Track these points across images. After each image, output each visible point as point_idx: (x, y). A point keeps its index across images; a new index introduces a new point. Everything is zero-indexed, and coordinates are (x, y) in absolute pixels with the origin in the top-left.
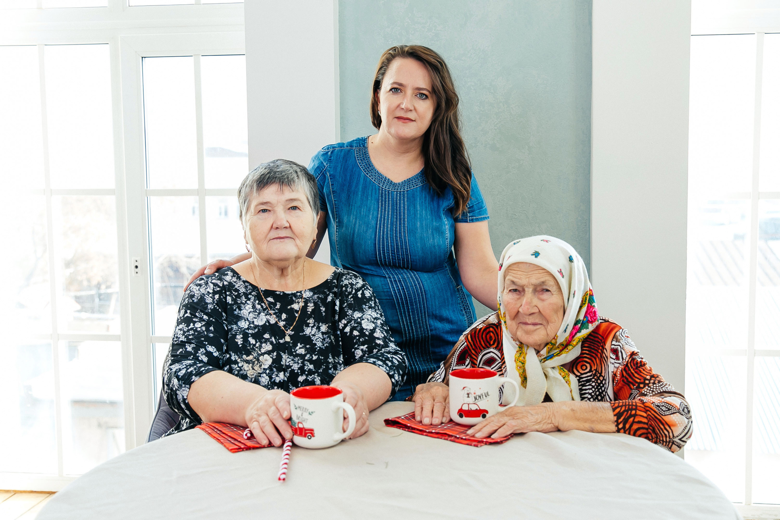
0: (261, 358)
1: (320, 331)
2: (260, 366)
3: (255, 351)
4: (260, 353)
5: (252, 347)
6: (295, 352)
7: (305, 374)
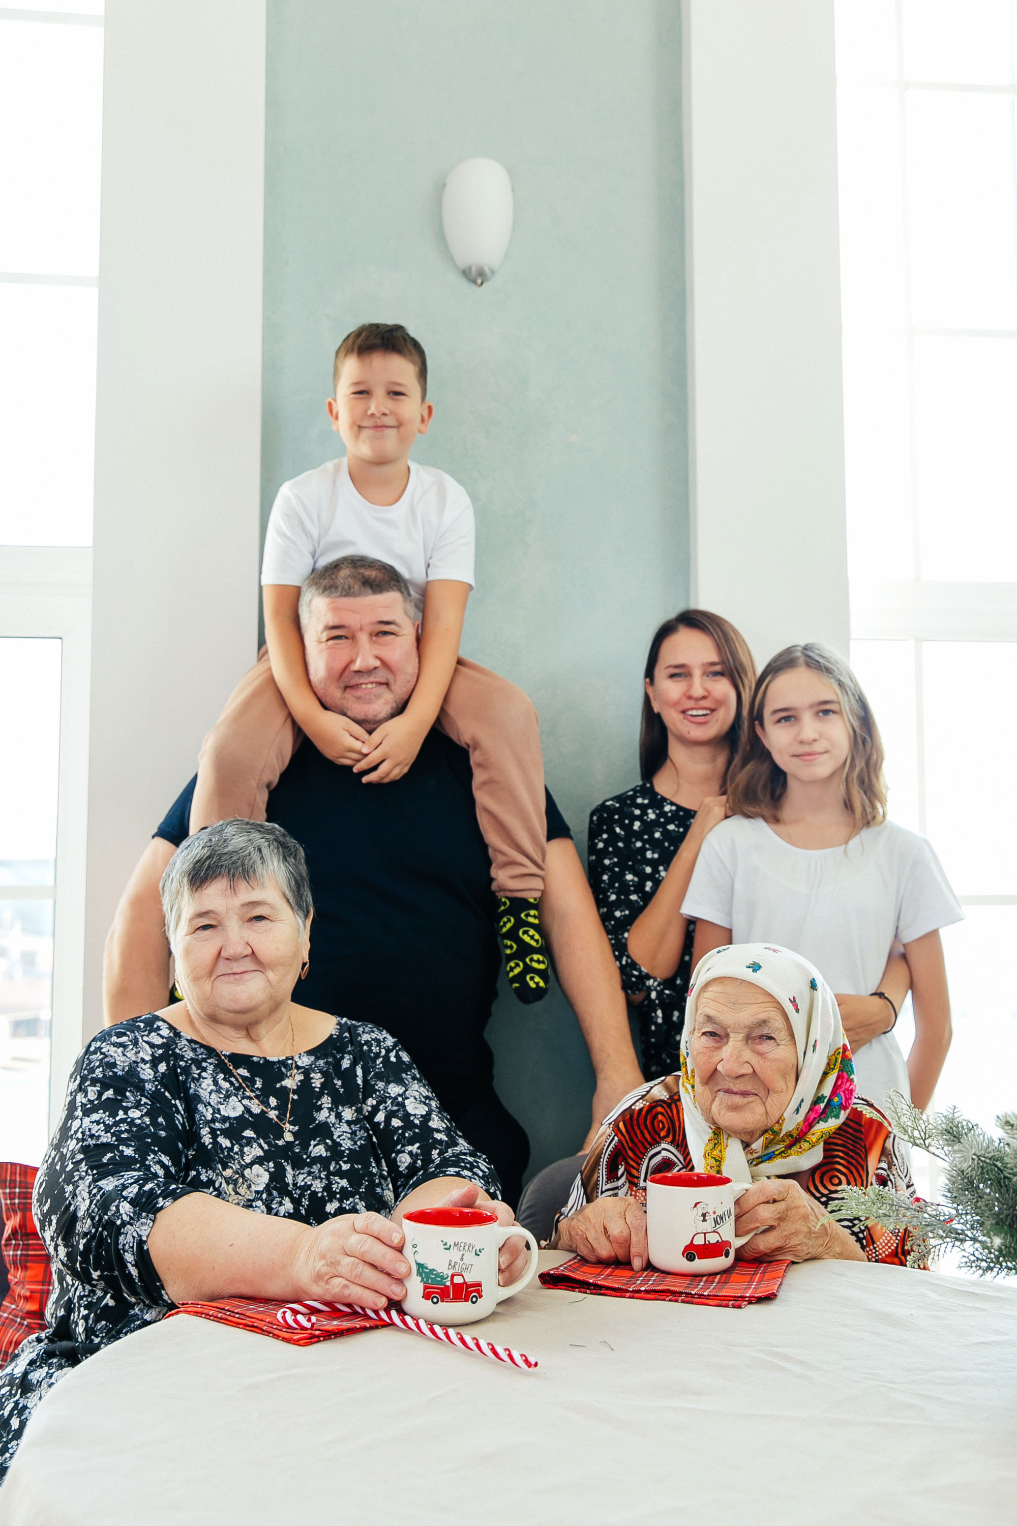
0: (247, 1172)
1: (343, 1121)
2: (249, 1187)
3: (234, 1160)
4: (243, 1163)
5: (226, 1154)
6: (309, 1157)
7: (336, 1198)
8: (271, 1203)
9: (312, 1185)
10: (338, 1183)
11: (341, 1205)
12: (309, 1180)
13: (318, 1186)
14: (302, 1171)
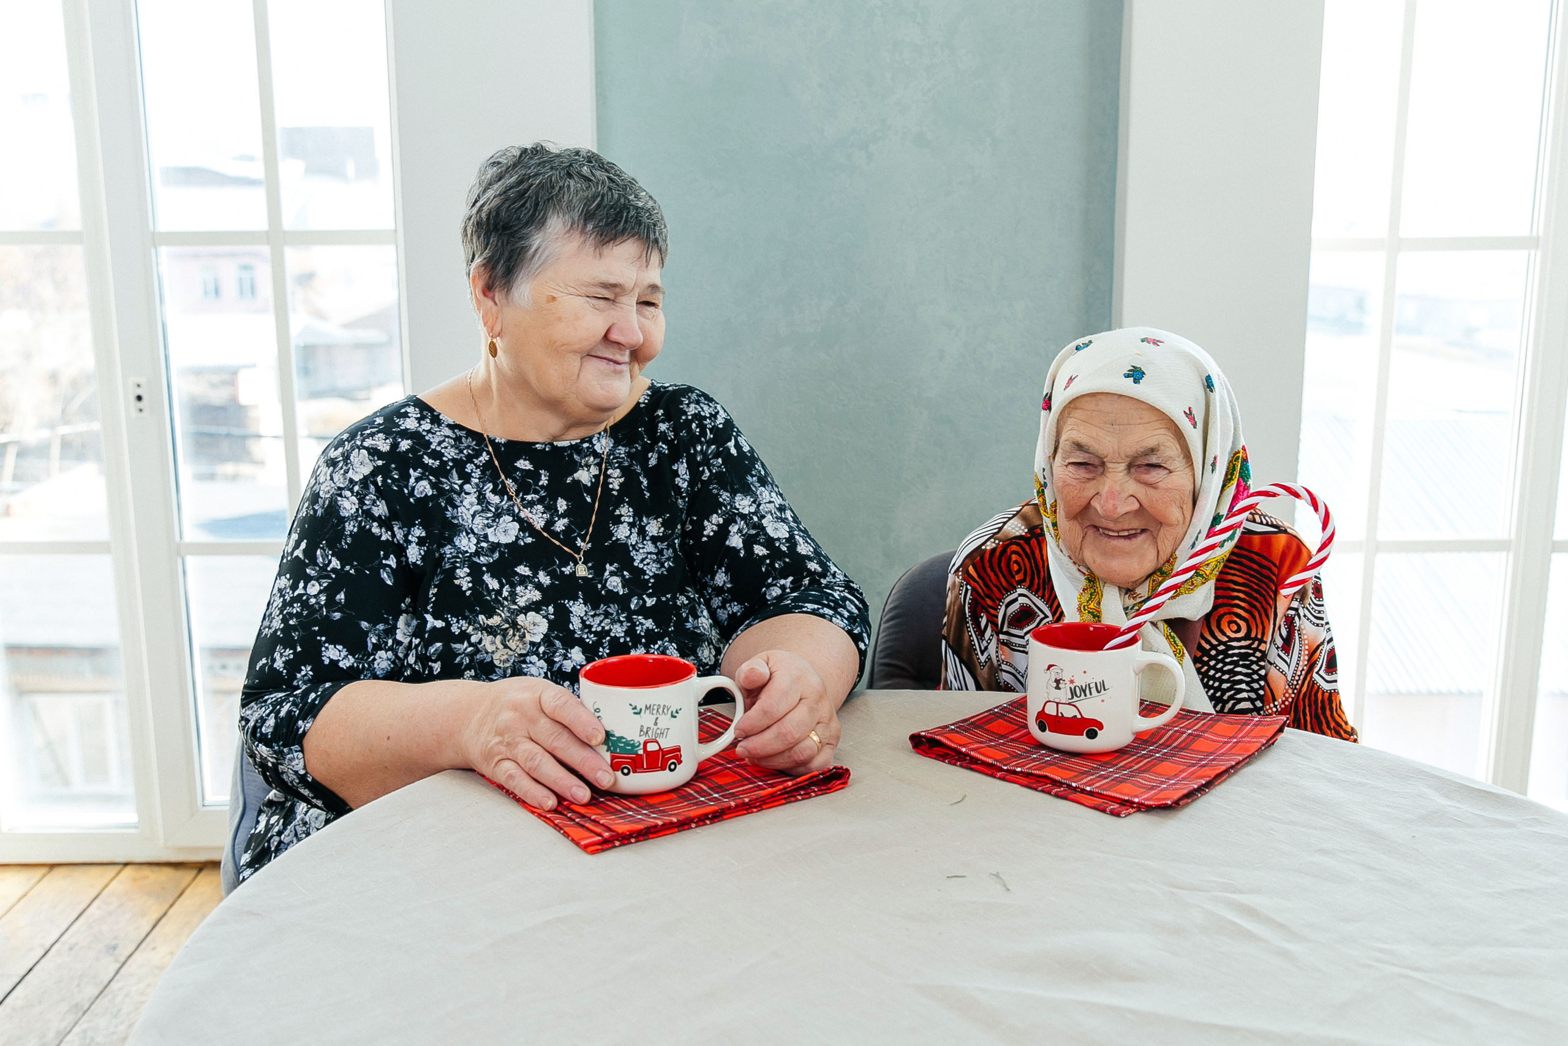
0: (521, 619)
1: (648, 538)
2: (523, 638)
3: (504, 607)
4: (515, 608)
6: (606, 589)
7: (641, 643)
8: (553, 656)
9: (611, 630)
10: (641, 623)
12: (607, 624)
13: (618, 631)
14: (595, 613)
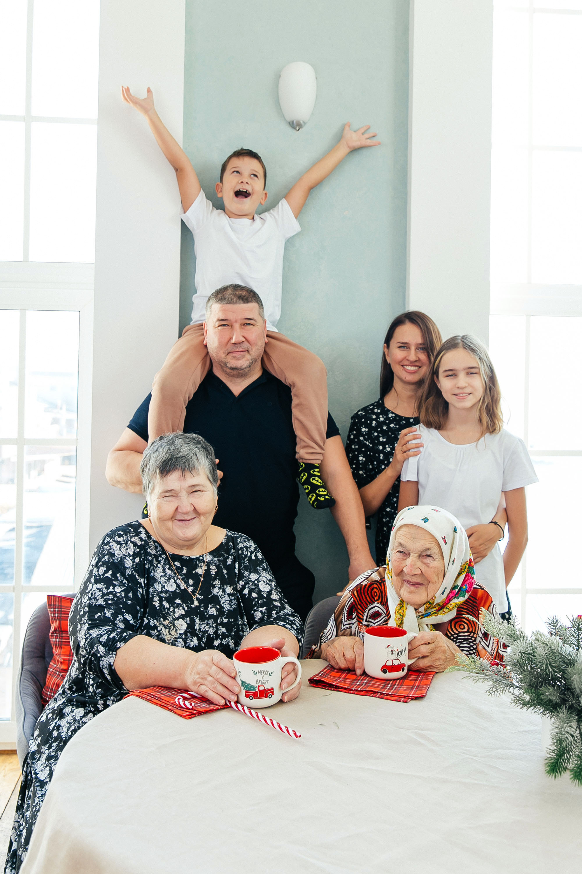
1: (226, 594)
2: (176, 631)
3: (170, 616)
4: (174, 617)
6: (208, 614)
7: (219, 638)
8: (187, 640)
9: (208, 630)
10: (221, 630)
11: (222, 642)
12: (207, 628)
13: (211, 631)
14: (204, 623)
